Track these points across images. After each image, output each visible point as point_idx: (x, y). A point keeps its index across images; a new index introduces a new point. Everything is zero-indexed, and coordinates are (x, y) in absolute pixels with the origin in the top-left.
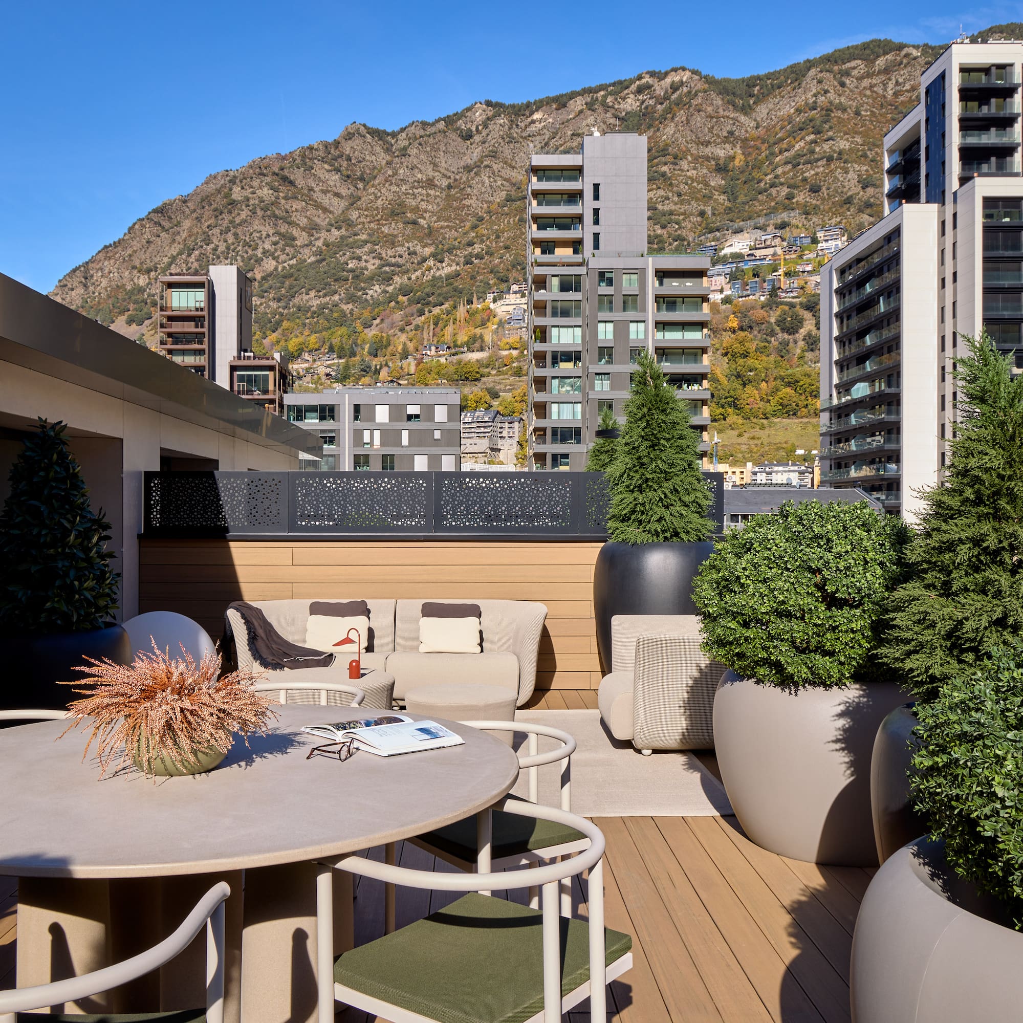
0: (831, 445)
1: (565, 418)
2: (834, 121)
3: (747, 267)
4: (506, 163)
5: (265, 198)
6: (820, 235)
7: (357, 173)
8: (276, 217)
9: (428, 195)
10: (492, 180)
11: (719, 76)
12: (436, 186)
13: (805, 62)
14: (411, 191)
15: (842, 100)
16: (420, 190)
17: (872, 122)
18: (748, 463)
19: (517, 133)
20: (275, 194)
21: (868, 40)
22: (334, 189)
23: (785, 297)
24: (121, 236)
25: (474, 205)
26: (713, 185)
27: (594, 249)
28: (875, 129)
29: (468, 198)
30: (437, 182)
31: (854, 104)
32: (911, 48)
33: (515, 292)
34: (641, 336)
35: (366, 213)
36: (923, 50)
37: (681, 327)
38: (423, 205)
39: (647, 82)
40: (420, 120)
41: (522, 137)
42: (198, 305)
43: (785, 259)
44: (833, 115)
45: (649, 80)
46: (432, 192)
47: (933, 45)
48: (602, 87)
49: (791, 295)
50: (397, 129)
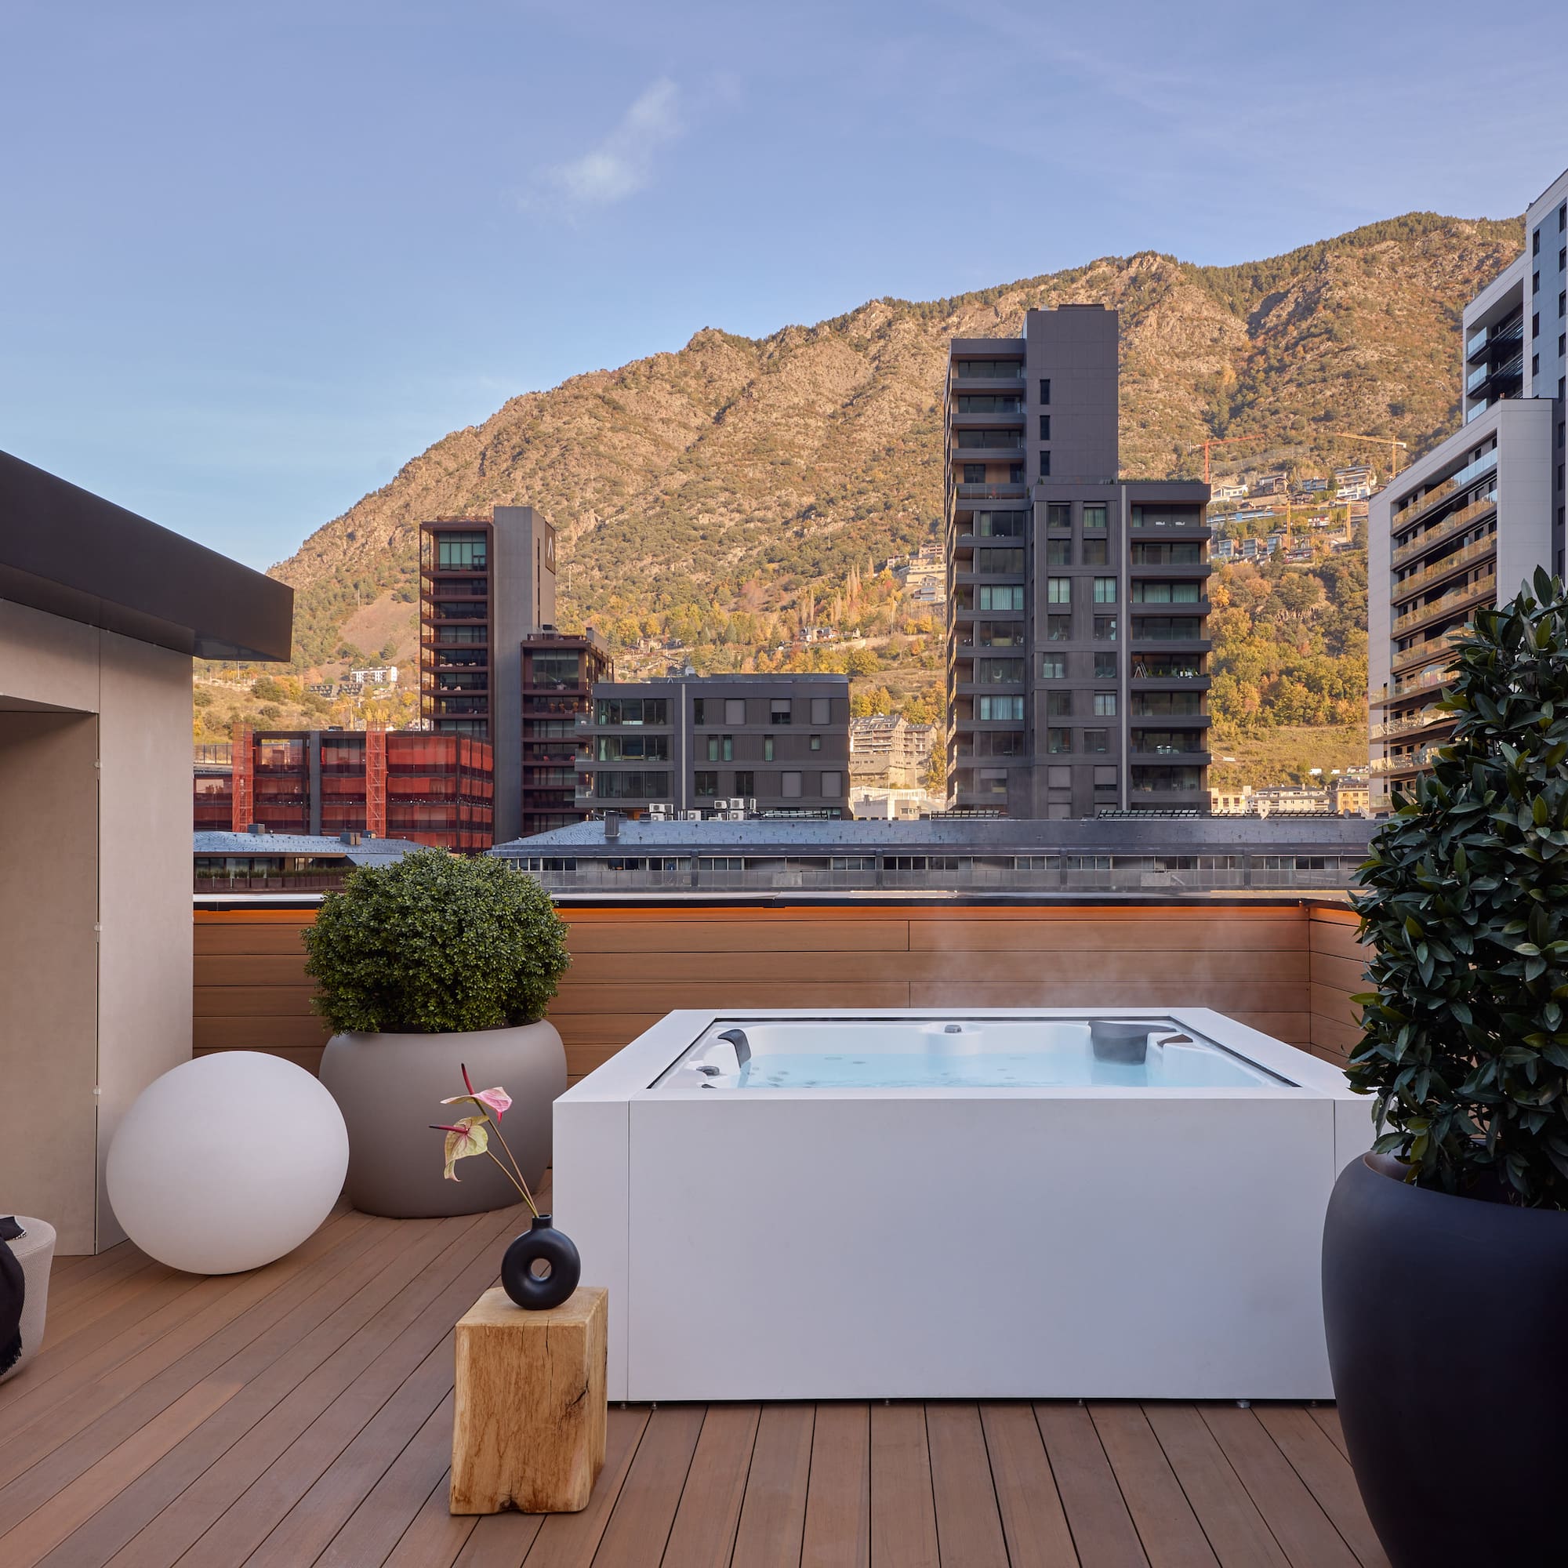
0: (1385, 756)
1: (1000, 718)
2: (1358, 324)
3: (1239, 521)
4: (912, 382)
5: (584, 429)
6: (1339, 478)
7: (710, 397)
8: (599, 455)
9: (807, 426)
10: (893, 405)
11: (1200, 264)
12: (817, 414)
13: (1318, 244)
14: (783, 421)
15: (1370, 296)
16: (796, 419)
17: (1409, 324)
18: (1245, 787)
19: (926, 342)
20: (599, 424)
21: (1404, 214)
22: (680, 417)
23: (1293, 562)
24: (390, 482)
25: (869, 439)
26: (1193, 411)
27: (1042, 474)
28: (1413, 334)
29: (860, 430)
30: (818, 409)
31: (1386, 300)
32: (1464, 224)
33: (925, 557)
34: (1111, 599)
35: (722, 450)
36: (1478, 226)
37: (1168, 587)
38: (800, 440)
39: (1104, 272)
40: (796, 325)
41: (933, 348)
42: (476, 561)
43: (1292, 511)
44: (1356, 315)
45: (1106, 269)
46: (812, 422)
47: (1493, 220)
48: (1043, 279)
49: (1300, 558)
50: (764, 336)
